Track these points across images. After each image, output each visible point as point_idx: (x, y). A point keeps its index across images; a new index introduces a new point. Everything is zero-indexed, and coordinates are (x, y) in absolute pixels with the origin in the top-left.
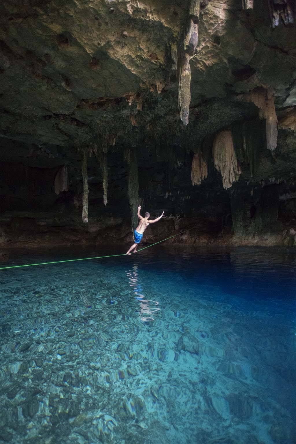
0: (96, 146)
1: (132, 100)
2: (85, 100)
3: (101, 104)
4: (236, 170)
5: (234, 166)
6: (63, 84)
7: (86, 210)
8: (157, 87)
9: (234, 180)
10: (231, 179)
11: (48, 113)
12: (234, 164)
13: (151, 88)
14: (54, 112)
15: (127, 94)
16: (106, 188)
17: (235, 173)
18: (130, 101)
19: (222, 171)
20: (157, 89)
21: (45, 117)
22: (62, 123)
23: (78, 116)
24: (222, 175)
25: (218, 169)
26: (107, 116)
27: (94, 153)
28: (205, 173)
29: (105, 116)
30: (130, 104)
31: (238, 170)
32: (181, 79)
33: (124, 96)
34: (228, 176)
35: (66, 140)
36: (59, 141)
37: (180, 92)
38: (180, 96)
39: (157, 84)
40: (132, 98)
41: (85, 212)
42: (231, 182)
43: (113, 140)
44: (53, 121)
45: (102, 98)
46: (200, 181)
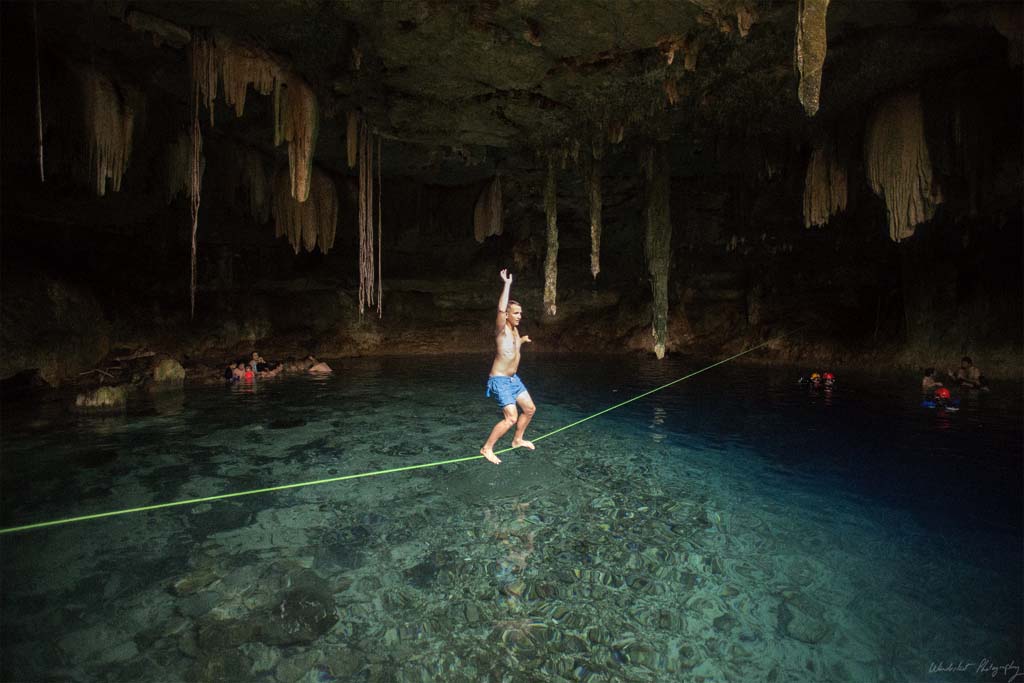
0: (577, 143)
1: (675, 53)
2: (570, 61)
3: (601, 64)
4: (927, 195)
5: (924, 184)
6: (527, 35)
7: (553, 288)
8: (740, 21)
9: (921, 219)
10: (912, 216)
11: (488, 91)
12: (922, 178)
13: (724, 23)
14: (500, 88)
15: (664, 40)
16: (597, 239)
17: (924, 200)
18: (671, 55)
19: (888, 198)
20: (739, 26)
21: (478, 99)
22: (511, 106)
23: (548, 90)
24: (889, 207)
25: (877, 189)
26: (611, 86)
27: (570, 158)
28: (840, 198)
29: (606, 84)
30: (670, 62)
31: (934, 195)
32: (803, 8)
33: (657, 44)
34: (905, 211)
35: (512, 136)
36: (500, 137)
37: (800, 37)
38: (799, 47)
39: (739, 17)
40: (675, 47)
41: (551, 292)
42: (913, 222)
43: (618, 133)
44: (493, 104)
45: (606, 53)
46: (827, 215)
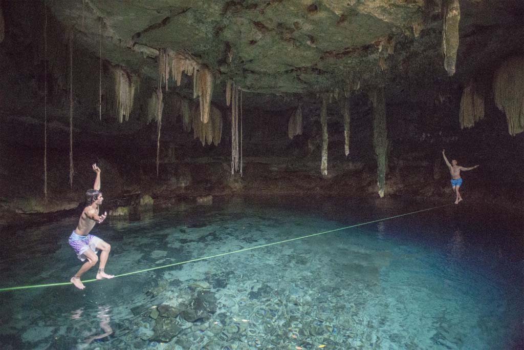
0: (337, 90)
1: (383, 46)
2: (330, 53)
3: (346, 53)
6: (309, 43)
7: (326, 162)
8: (414, 29)
11: (291, 68)
13: (407, 31)
14: (297, 67)
15: (377, 40)
16: (348, 137)
18: (380, 48)
19: (507, 112)
20: (414, 32)
21: (287, 72)
22: (303, 75)
23: (320, 66)
24: (508, 117)
25: (500, 108)
26: (352, 62)
27: (334, 97)
28: (480, 112)
29: (349, 62)
30: (380, 51)
32: (446, 22)
33: (373, 43)
34: (517, 119)
35: (305, 88)
36: (299, 88)
37: (444, 36)
38: (444, 42)
39: (414, 27)
40: (382, 43)
41: (324, 164)
43: (357, 84)
44: (294, 74)
45: (348, 48)
46: (473, 122)
